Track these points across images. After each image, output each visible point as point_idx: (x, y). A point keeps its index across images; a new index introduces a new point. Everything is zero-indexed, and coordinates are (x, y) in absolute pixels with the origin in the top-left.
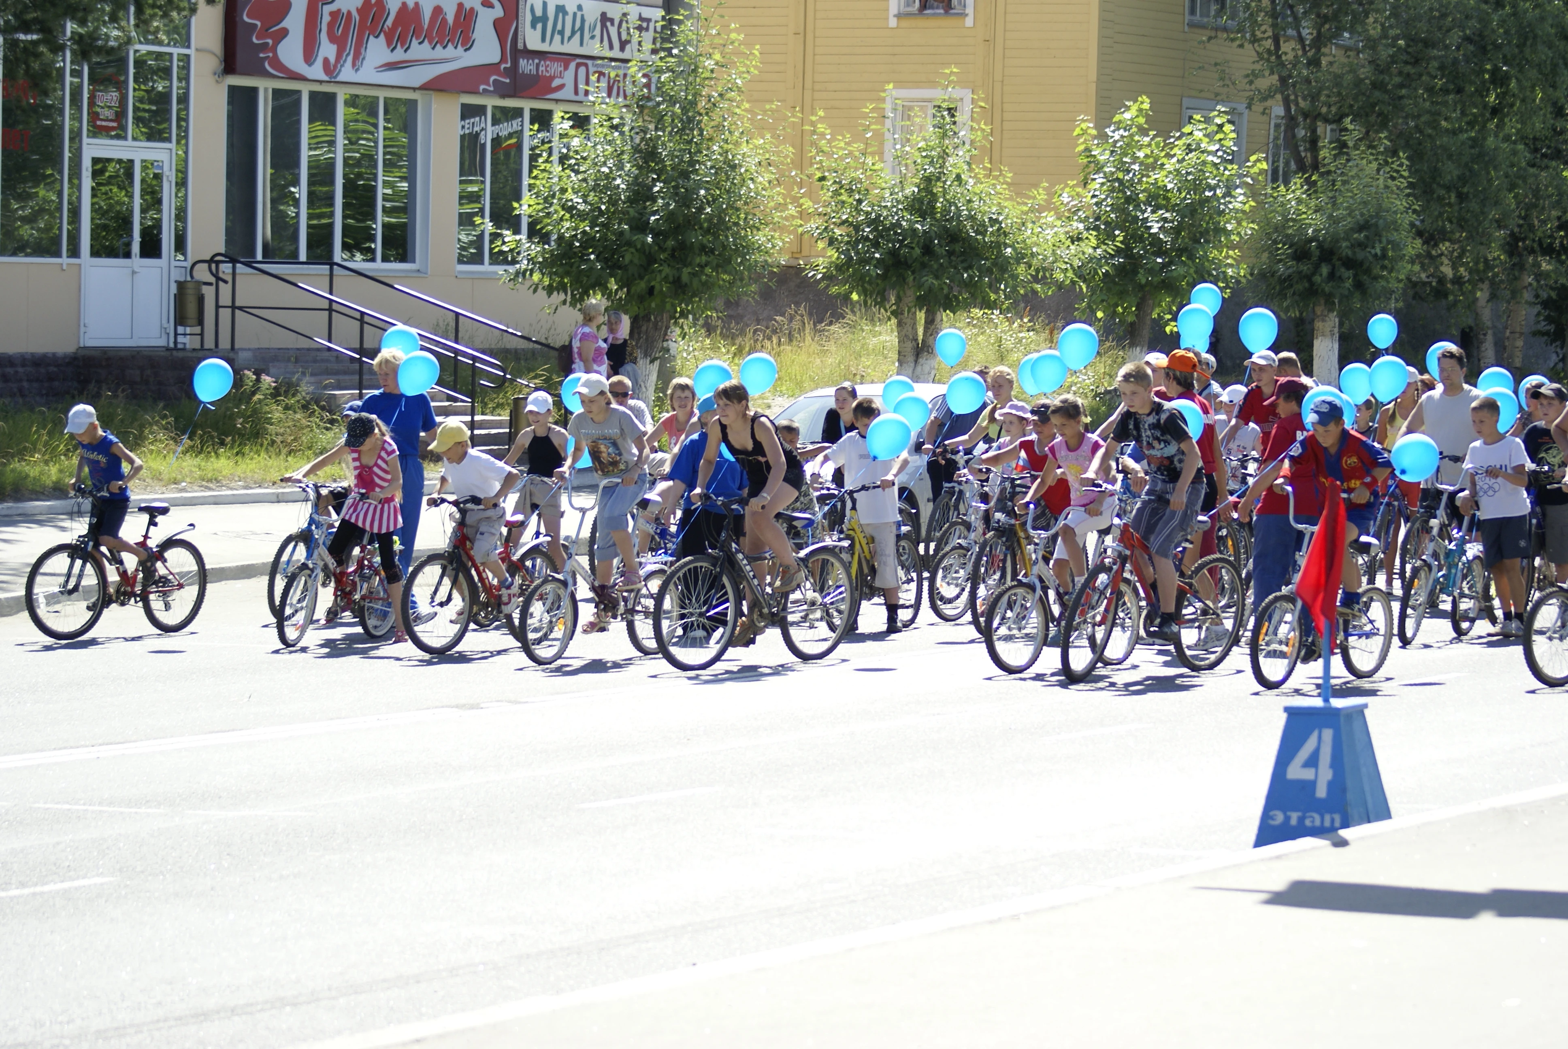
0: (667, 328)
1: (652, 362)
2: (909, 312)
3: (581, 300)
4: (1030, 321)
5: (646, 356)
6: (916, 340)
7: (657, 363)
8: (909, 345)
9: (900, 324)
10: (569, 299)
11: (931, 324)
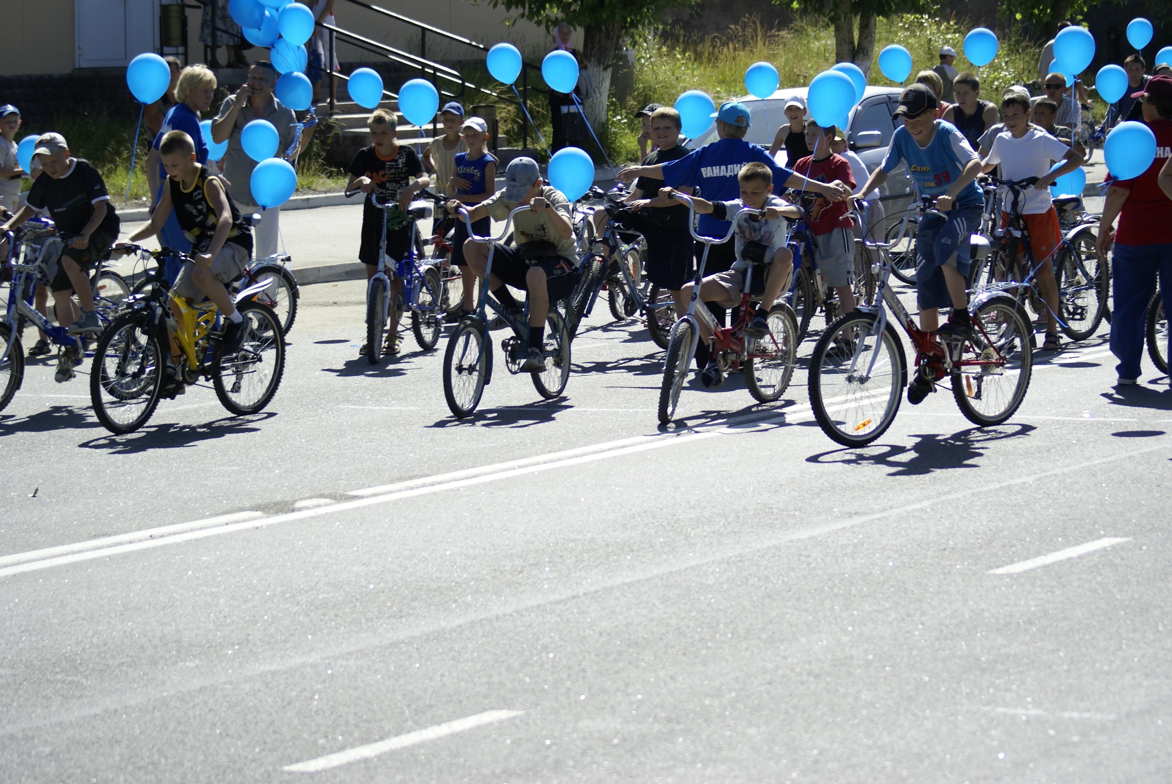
0: (619, 37)
1: (605, 69)
2: (845, 18)
3: (538, 13)
4: (956, 24)
5: (599, 63)
6: (853, 43)
7: (610, 71)
8: (846, 48)
9: (837, 29)
10: (527, 13)
11: (866, 28)
